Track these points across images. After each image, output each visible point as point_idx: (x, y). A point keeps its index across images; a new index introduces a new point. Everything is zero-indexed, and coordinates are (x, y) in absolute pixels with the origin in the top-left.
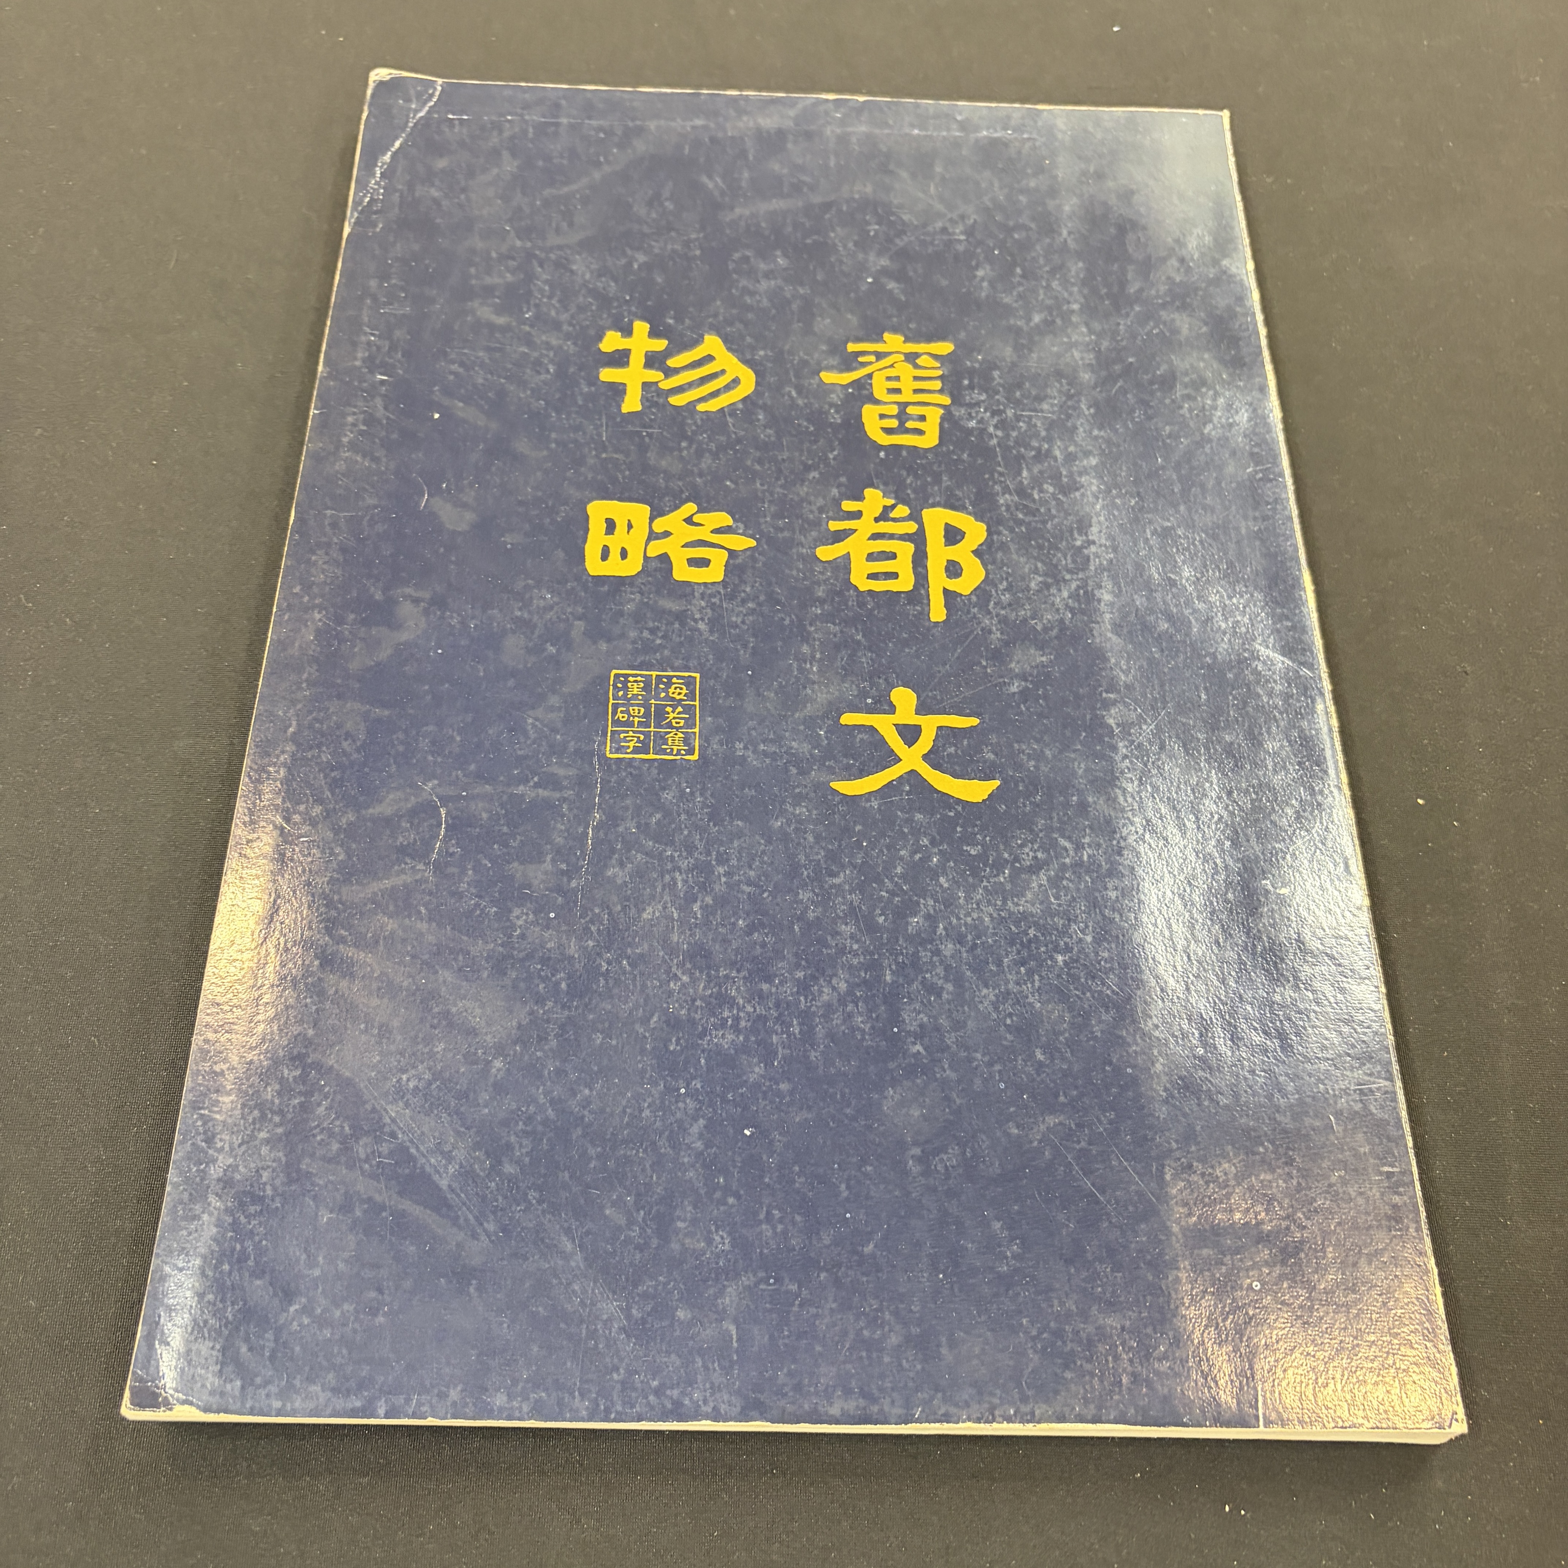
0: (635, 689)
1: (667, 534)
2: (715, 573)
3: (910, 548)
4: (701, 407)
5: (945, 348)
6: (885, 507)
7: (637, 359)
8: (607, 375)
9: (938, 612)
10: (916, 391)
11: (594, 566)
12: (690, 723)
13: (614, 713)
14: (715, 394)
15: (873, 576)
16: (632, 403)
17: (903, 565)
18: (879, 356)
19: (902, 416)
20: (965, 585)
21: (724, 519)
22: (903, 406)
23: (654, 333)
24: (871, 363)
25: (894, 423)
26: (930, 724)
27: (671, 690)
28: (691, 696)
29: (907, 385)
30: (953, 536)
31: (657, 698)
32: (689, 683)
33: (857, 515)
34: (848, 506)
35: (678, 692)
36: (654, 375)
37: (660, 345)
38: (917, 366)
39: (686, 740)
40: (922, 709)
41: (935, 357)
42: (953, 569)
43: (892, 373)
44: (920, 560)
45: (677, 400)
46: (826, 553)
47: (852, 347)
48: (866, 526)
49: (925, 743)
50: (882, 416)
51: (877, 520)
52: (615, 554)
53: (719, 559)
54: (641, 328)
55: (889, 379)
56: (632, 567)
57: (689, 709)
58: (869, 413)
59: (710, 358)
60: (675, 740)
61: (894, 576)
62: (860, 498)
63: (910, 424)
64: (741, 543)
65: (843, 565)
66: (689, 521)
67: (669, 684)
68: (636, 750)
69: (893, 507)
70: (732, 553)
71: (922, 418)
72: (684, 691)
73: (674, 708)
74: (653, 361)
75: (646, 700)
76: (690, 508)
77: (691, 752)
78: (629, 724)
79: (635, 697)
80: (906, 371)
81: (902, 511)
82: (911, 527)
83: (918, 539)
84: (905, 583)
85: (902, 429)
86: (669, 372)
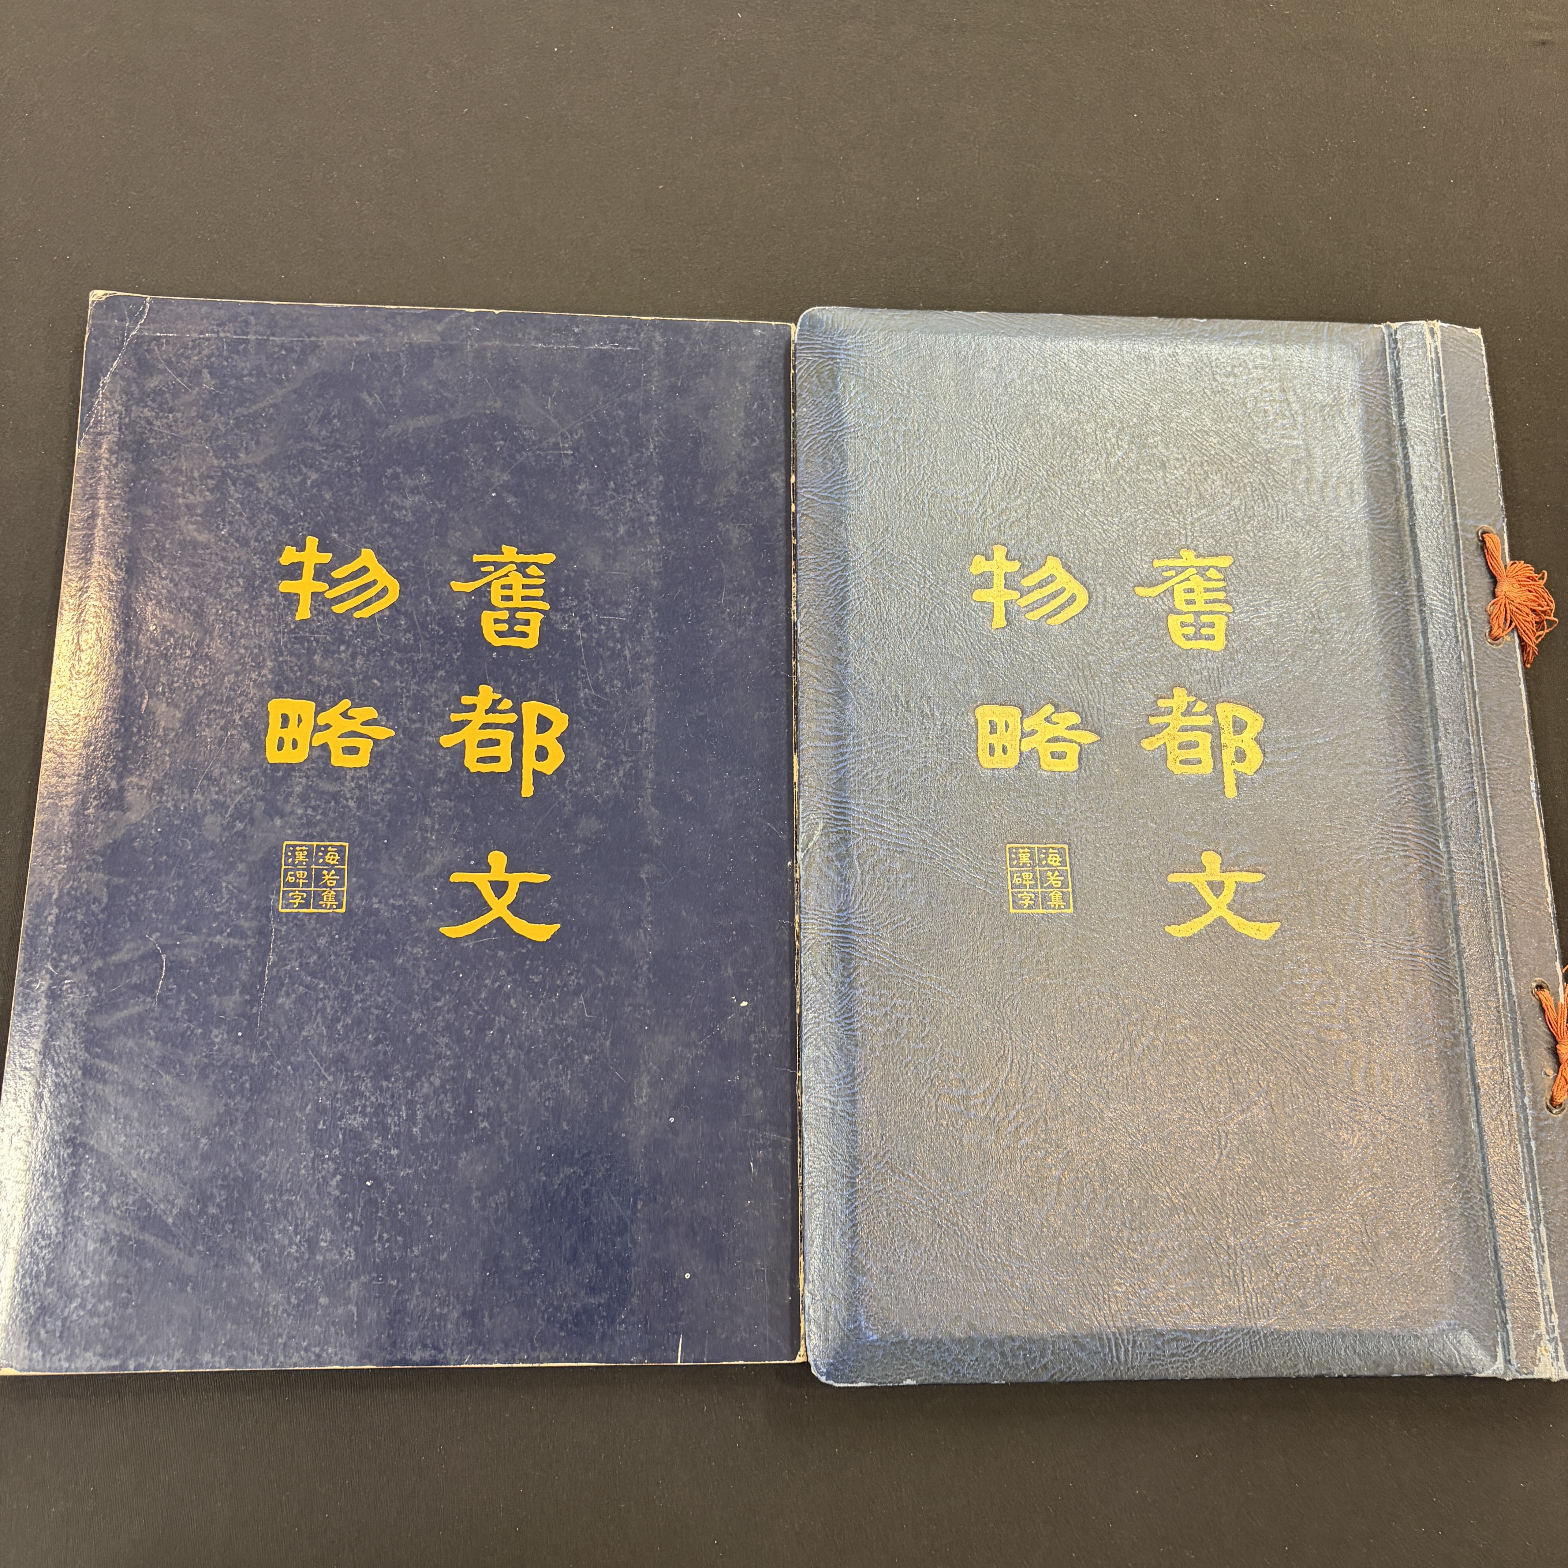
0: (301, 857)
1: (327, 727)
2: (362, 760)
3: (510, 735)
4: (357, 615)
5: (548, 558)
6: (494, 700)
7: (308, 572)
8: (286, 586)
9: (527, 790)
10: (524, 598)
11: (273, 756)
12: (340, 884)
13: (285, 876)
14: (367, 603)
15: (481, 760)
16: (304, 612)
17: (504, 751)
18: (498, 566)
19: (512, 621)
20: (548, 767)
21: (371, 713)
22: (513, 611)
23: (322, 548)
24: (490, 573)
25: (504, 627)
26: (515, 880)
27: (327, 857)
28: (341, 861)
29: (517, 592)
30: (544, 725)
31: (317, 864)
32: (340, 850)
33: (472, 708)
34: (466, 700)
35: (332, 858)
36: (321, 586)
37: (326, 557)
38: (526, 576)
39: (337, 897)
40: (510, 868)
41: (540, 566)
42: (542, 754)
43: (505, 581)
44: (517, 746)
45: (339, 609)
46: (447, 741)
47: (477, 558)
48: (478, 717)
49: (510, 895)
50: (497, 621)
51: (487, 712)
52: (288, 744)
53: (366, 746)
54: (312, 542)
55: (503, 587)
56: (299, 756)
57: (340, 872)
58: (487, 618)
59: (364, 570)
60: (329, 897)
61: (496, 759)
62: (475, 693)
63: (518, 628)
64: (384, 733)
65: (459, 750)
66: (345, 715)
67: (326, 852)
68: (301, 906)
69: (500, 700)
70: (376, 742)
71: (527, 623)
72: (337, 857)
73: (329, 871)
74: (321, 573)
75: (308, 865)
76: (346, 703)
77: (340, 906)
78: (296, 885)
79: (301, 863)
80: (517, 579)
81: (507, 704)
82: (512, 718)
83: (517, 728)
84: (504, 766)
85: (511, 633)
86: (334, 583)
